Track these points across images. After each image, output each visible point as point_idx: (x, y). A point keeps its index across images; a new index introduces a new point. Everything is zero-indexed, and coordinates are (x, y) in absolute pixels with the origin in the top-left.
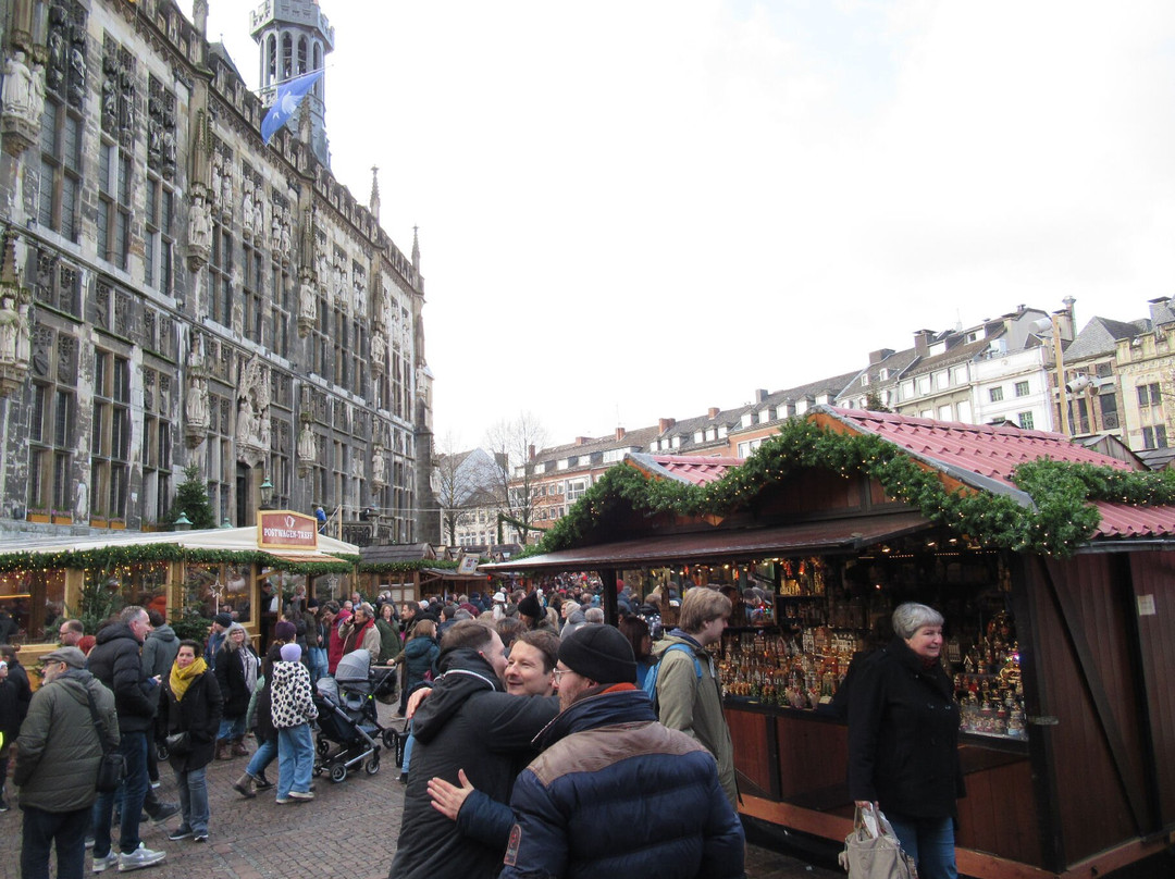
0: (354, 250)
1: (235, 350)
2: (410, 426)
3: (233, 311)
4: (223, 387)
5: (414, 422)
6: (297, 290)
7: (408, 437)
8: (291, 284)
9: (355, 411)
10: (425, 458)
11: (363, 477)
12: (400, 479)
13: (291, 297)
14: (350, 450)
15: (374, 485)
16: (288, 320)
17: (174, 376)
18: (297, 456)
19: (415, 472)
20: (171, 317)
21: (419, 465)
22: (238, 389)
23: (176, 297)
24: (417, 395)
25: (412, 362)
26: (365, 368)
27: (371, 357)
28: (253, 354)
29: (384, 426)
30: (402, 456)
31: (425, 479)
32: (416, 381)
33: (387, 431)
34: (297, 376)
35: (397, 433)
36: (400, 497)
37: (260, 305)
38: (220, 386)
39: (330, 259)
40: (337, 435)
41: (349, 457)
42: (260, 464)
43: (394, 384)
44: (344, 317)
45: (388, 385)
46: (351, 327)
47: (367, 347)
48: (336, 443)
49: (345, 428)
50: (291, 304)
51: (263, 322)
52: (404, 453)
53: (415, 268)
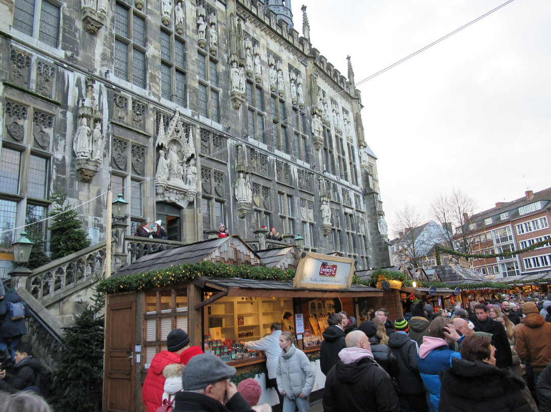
0: (289, 58)
1: (151, 106)
2: (358, 188)
3: (148, 75)
4: (136, 135)
5: (362, 186)
6: (227, 74)
7: (357, 196)
8: (221, 68)
9: (299, 171)
10: (373, 211)
11: (312, 221)
12: (352, 225)
13: (222, 77)
14: (296, 200)
15: (324, 228)
16: (220, 95)
17: (60, 116)
18: (235, 200)
19: (367, 221)
20: (55, 63)
21: (369, 216)
22: (155, 139)
23: (63, 49)
24: (362, 167)
25: (355, 144)
26: (308, 141)
27: (313, 134)
28: (175, 112)
29: (332, 186)
30: (352, 209)
31: (375, 226)
32: (360, 157)
33: (335, 189)
34: (233, 138)
35: (344, 192)
36: (354, 239)
37: (185, 77)
38: (130, 133)
39: (265, 59)
40: (281, 187)
41: (296, 206)
42: (191, 204)
43: (339, 157)
44: (282, 102)
45: (332, 157)
46: (290, 109)
47: (308, 127)
48: (281, 193)
49: (291, 183)
50: (222, 82)
51: (188, 90)
52: (354, 206)
53: (351, 83)
